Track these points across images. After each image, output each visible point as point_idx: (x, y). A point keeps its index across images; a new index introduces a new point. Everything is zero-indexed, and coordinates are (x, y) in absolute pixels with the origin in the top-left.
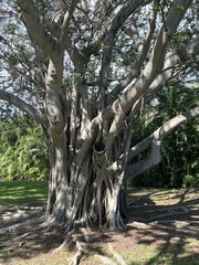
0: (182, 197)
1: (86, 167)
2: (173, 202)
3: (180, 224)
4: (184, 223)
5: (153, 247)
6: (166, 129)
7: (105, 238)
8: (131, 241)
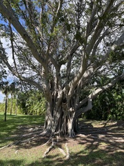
0: (106, 124)
1: (60, 110)
2: (101, 126)
3: (101, 136)
4: (103, 136)
5: (85, 145)
6: (94, 94)
7: (65, 141)
8: (76, 142)
